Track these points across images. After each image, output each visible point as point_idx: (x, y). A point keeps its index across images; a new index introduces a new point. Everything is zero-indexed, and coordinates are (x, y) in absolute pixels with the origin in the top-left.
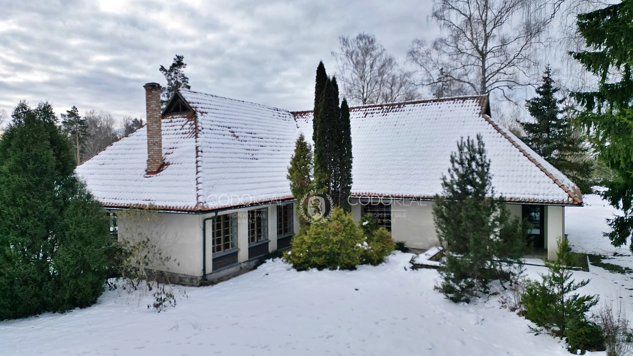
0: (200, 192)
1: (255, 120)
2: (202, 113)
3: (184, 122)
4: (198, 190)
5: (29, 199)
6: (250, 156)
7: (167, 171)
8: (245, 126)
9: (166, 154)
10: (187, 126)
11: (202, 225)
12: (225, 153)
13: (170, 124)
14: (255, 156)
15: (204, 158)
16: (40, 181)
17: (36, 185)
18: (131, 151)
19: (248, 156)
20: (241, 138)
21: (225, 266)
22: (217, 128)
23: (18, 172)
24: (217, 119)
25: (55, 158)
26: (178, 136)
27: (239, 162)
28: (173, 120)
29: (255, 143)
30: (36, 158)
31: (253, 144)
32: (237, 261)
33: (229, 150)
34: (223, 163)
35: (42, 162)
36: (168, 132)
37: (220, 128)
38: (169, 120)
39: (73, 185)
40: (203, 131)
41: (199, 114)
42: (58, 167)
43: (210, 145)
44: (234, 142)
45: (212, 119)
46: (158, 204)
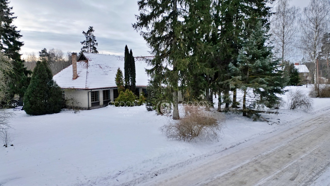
0: (87, 84)
1: (109, 61)
2: (90, 60)
3: (84, 63)
4: (86, 84)
5: (42, 85)
6: (105, 74)
7: (78, 78)
8: (105, 64)
9: (79, 73)
10: (85, 65)
11: (88, 94)
12: (96, 73)
13: (80, 64)
14: (107, 74)
15: (89, 74)
16: (44, 81)
17: (44, 82)
18: (68, 72)
19: (104, 74)
20: (103, 68)
21: (95, 106)
22: (95, 65)
23: (39, 78)
24: (95, 62)
25: (48, 75)
26: (82, 68)
27: (100, 76)
28: (81, 62)
29: (108, 70)
30: (43, 75)
31: (107, 70)
32: (99, 105)
33: (98, 72)
34: (95, 76)
35: (45, 76)
36: (79, 66)
37: (96, 65)
38: (80, 62)
39: (52, 82)
40: (90, 66)
42: (49, 77)
43: (91, 71)
44: (100, 69)
45: (93, 62)
46: (75, 88)
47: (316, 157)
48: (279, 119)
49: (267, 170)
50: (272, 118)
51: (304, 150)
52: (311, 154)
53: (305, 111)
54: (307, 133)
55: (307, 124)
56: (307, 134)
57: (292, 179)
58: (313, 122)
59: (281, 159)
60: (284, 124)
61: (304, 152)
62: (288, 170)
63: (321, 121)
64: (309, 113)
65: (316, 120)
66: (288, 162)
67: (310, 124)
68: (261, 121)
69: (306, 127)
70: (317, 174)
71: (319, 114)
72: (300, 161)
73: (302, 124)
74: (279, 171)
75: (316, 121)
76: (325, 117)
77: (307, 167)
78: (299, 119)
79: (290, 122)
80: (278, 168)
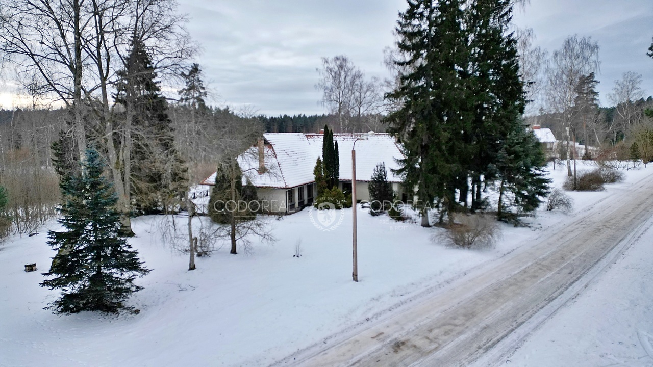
0: (285, 182)
1: (292, 144)
3: (268, 150)
6: (295, 164)
7: (267, 172)
9: (266, 165)
10: (270, 152)
11: (286, 194)
12: (287, 164)
15: (282, 167)
20: (290, 155)
24: (279, 147)
26: (267, 156)
27: (292, 168)
29: (295, 157)
32: (295, 207)
34: (288, 168)
40: (277, 154)
41: (273, 146)
43: (281, 161)
47: (585, 259)
48: (540, 224)
49: (549, 268)
50: (532, 223)
51: (573, 253)
52: (580, 256)
53: (564, 213)
54: (572, 238)
55: (570, 229)
56: (573, 240)
57: (570, 273)
58: (576, 227)
59: (557, 261)
60: (546, 230)
61: (574, 255)
62: (564, 268)
63: (585, 225)
64: (569, 215)
65: (579, 223)
66: (563, 263)
67: (573, 229)
68: (522, 226)
69: (570, 232)
70: (588, 270)
71: (580, 216)
72: (572, 262)
73: (564, 229)
74: (558, 269)
75: (579, 225)
76: (588, 220)
77: (579, 265)
78: (559, 223)
79: (552, 227)
80: (557, 267)
